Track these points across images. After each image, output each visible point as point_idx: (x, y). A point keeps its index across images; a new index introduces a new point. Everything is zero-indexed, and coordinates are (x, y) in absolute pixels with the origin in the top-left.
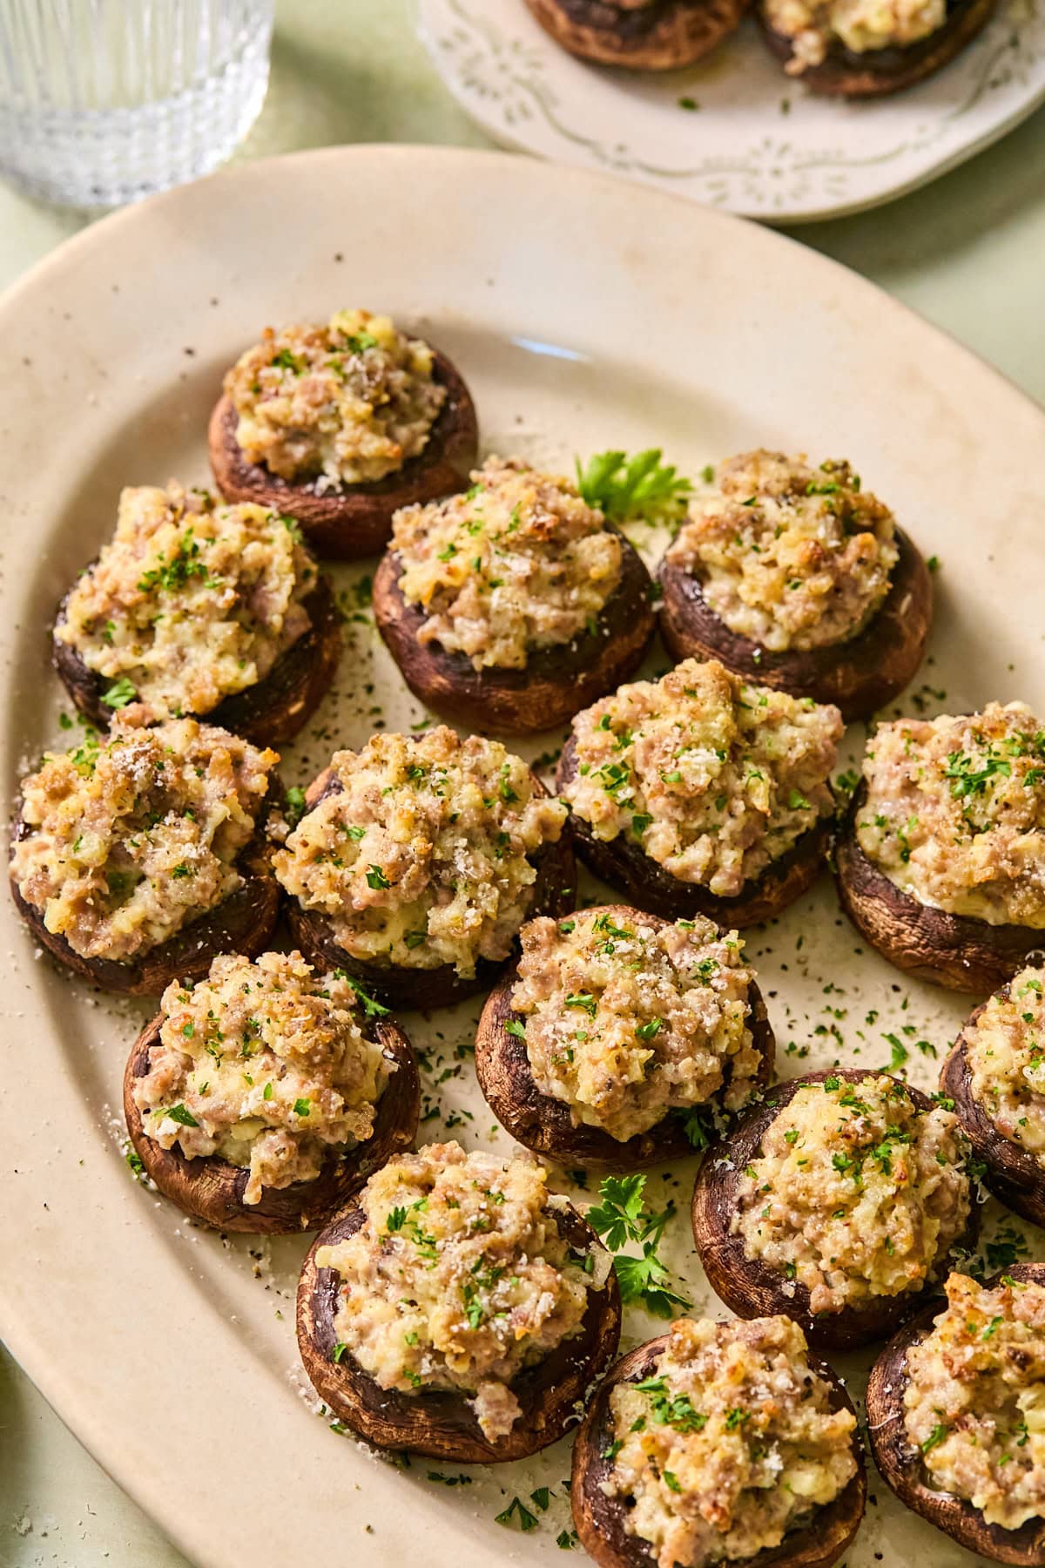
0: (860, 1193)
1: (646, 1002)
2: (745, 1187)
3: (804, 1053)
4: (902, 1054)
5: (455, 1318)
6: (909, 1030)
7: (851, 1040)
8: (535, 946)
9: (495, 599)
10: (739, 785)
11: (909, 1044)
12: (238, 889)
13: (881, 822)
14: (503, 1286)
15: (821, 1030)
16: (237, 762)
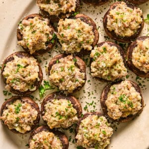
0: (55, 117)
1: (65, 78)
2: (53, 101)
3: (84, 92)
4: (91, 104)
5: (11, 79)
6: (95, 103)
7: (90, 97)
8: (68, 58)
9: (114, 24)
10: (105, 70)
11: (94, 104)
12: (56, 16)
13: (114, 88)
14: (18, 83)
15: (89, 93)
16: (72, 6)
